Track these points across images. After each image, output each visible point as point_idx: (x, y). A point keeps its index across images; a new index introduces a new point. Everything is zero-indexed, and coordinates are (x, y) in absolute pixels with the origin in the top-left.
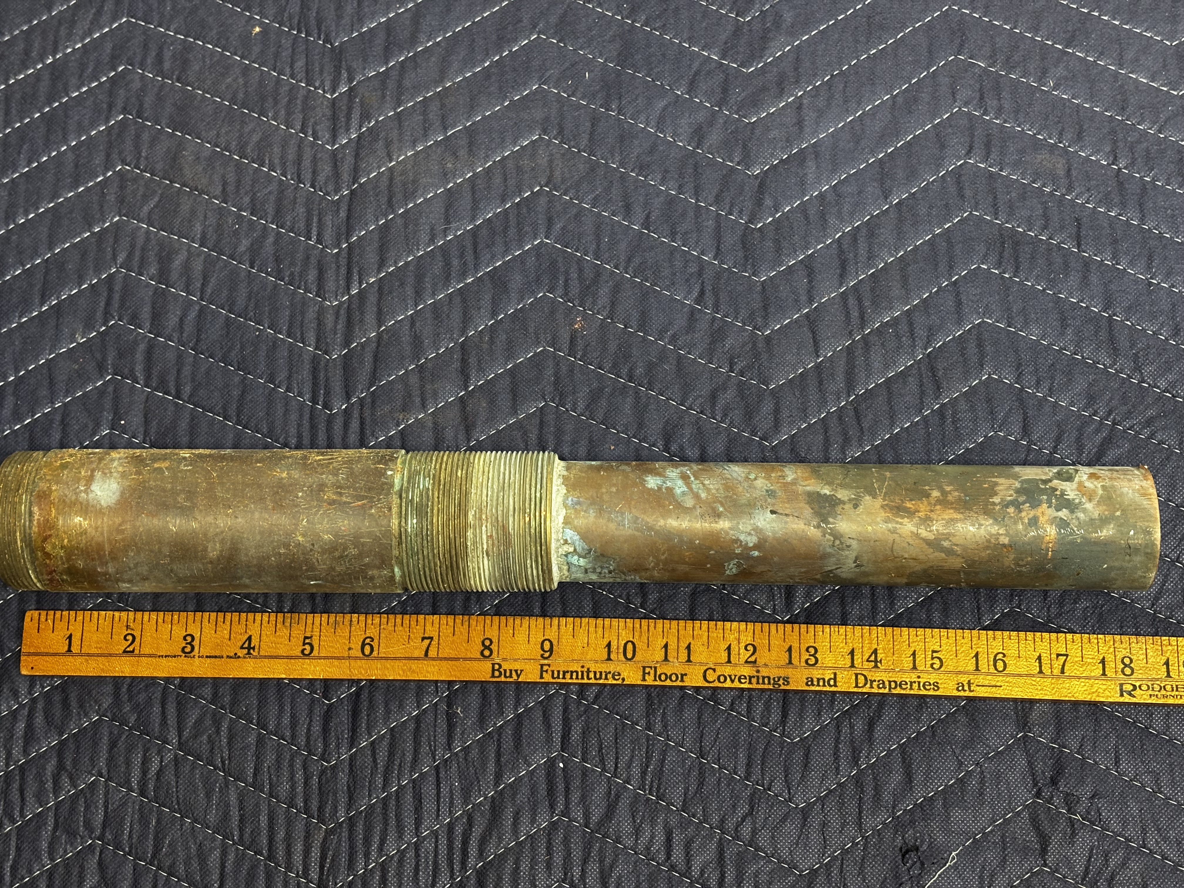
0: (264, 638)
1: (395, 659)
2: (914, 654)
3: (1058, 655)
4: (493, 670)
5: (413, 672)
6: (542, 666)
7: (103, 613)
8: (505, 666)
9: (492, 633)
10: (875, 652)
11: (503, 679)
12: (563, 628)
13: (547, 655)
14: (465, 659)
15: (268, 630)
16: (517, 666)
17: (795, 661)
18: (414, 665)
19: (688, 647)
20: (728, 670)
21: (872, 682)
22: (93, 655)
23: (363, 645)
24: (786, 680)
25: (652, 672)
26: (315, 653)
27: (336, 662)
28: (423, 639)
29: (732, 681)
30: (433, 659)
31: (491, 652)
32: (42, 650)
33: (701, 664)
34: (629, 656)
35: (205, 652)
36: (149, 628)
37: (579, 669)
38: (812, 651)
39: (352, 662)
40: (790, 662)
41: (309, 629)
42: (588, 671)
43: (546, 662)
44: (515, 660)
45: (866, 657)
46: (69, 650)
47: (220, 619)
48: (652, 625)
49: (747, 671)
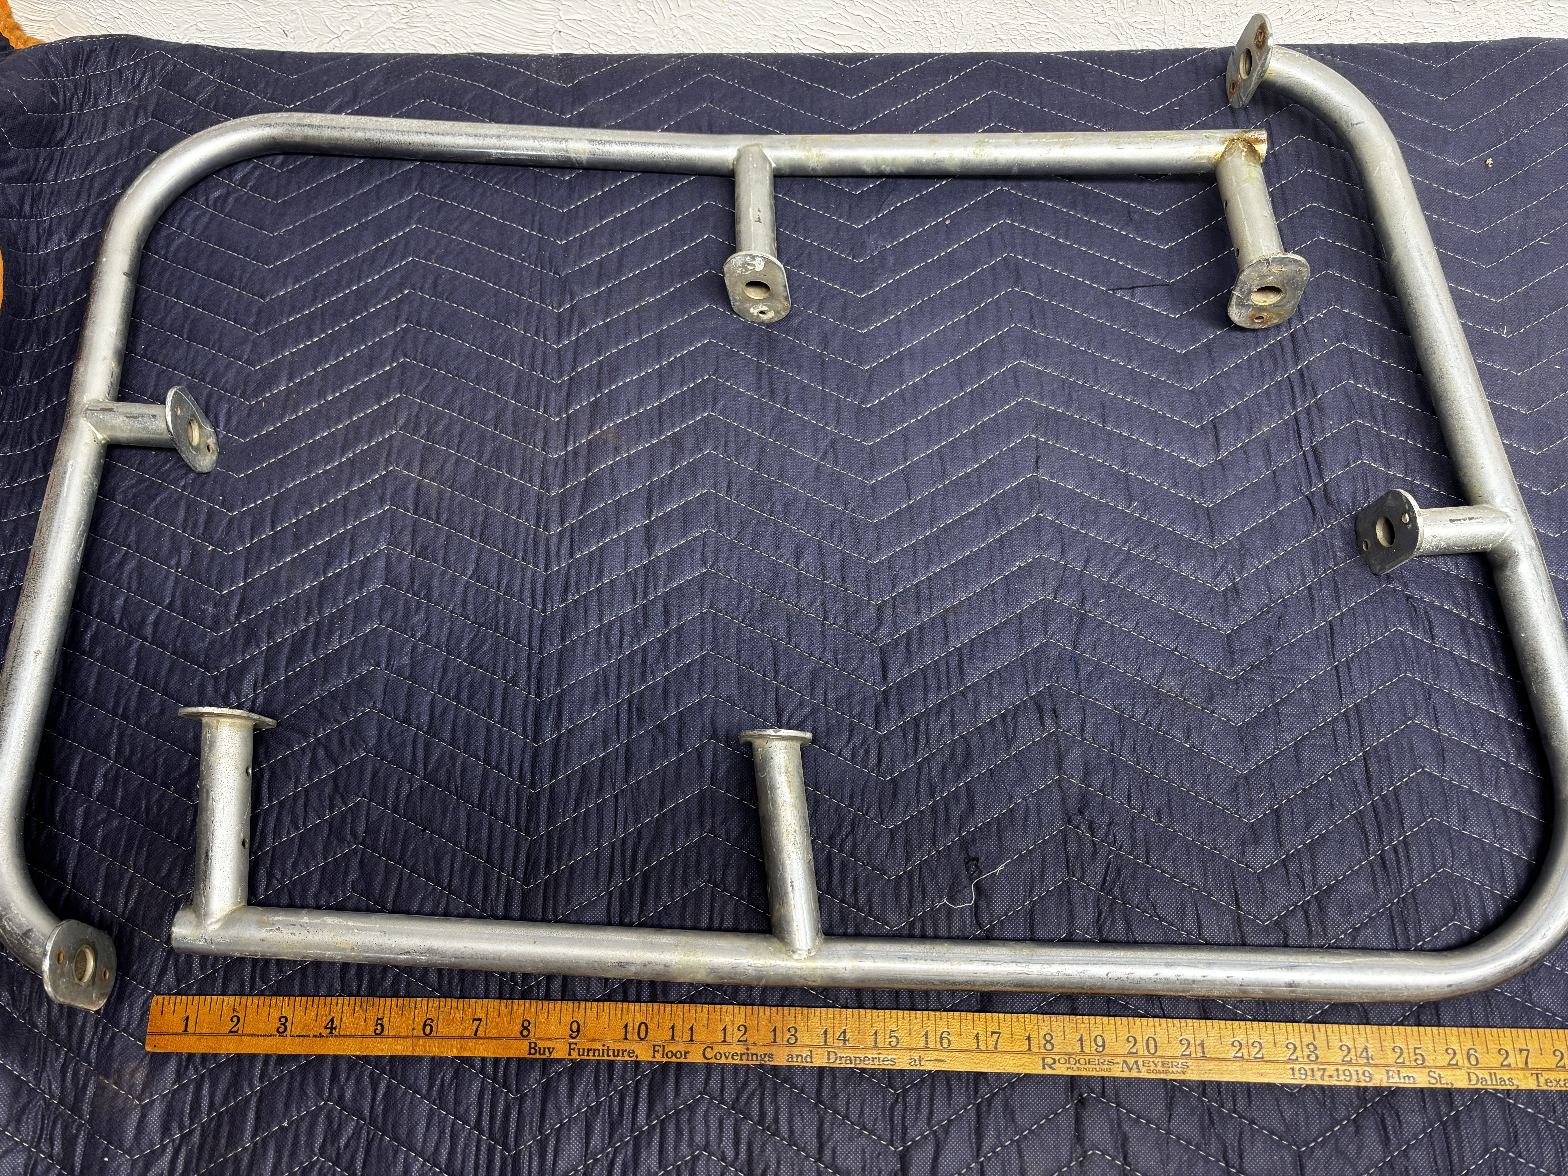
0: (344, 1019)
1: (450, 1038)
2: (876, 1033)
3: (993, 1033)
4: (530, 1048)
5: (465, 1049)
6: (570, 1044)
7: (215, 997)
8: (541, 1044)
9: (531, 1016)
10: (844, 1032)
11: (537, 1056)
12: (588, 1011)
13: (574, 1034)
14: (507, 1038)
15: (347, 1013)
16: (550, 1045)
17: (778, 1040)
18: (465, 1043)
19: (691, 1029)
20: (723, 1049)
21: (841, 1058)
22: (205, 1035)
23: (425, 1025)
24: (771, 1056)
25: (661, 1050)
26: (385, 1032)
27: (402, 1041)
28: (474, 1020)
29: (727, 1058)
30: (481, 1038)
31: (529, 1031)
32: (164, 1030)
33: (701, 1043)
34: (642, 1035)
35: (296, 1032)
36: (252, 1009)
37: (601, 1048)
38: (793, 1030)
39: (415, 1041)
40: (775, 1042)
41: (381, 1011)
42: (608, 1049)
43: (574, 1041)
44: (549, 1039)
45: (837, 1036)
46: (186, 1030)
47: (310, 1003)
48: (662, 1008)
49: (740, 1049)
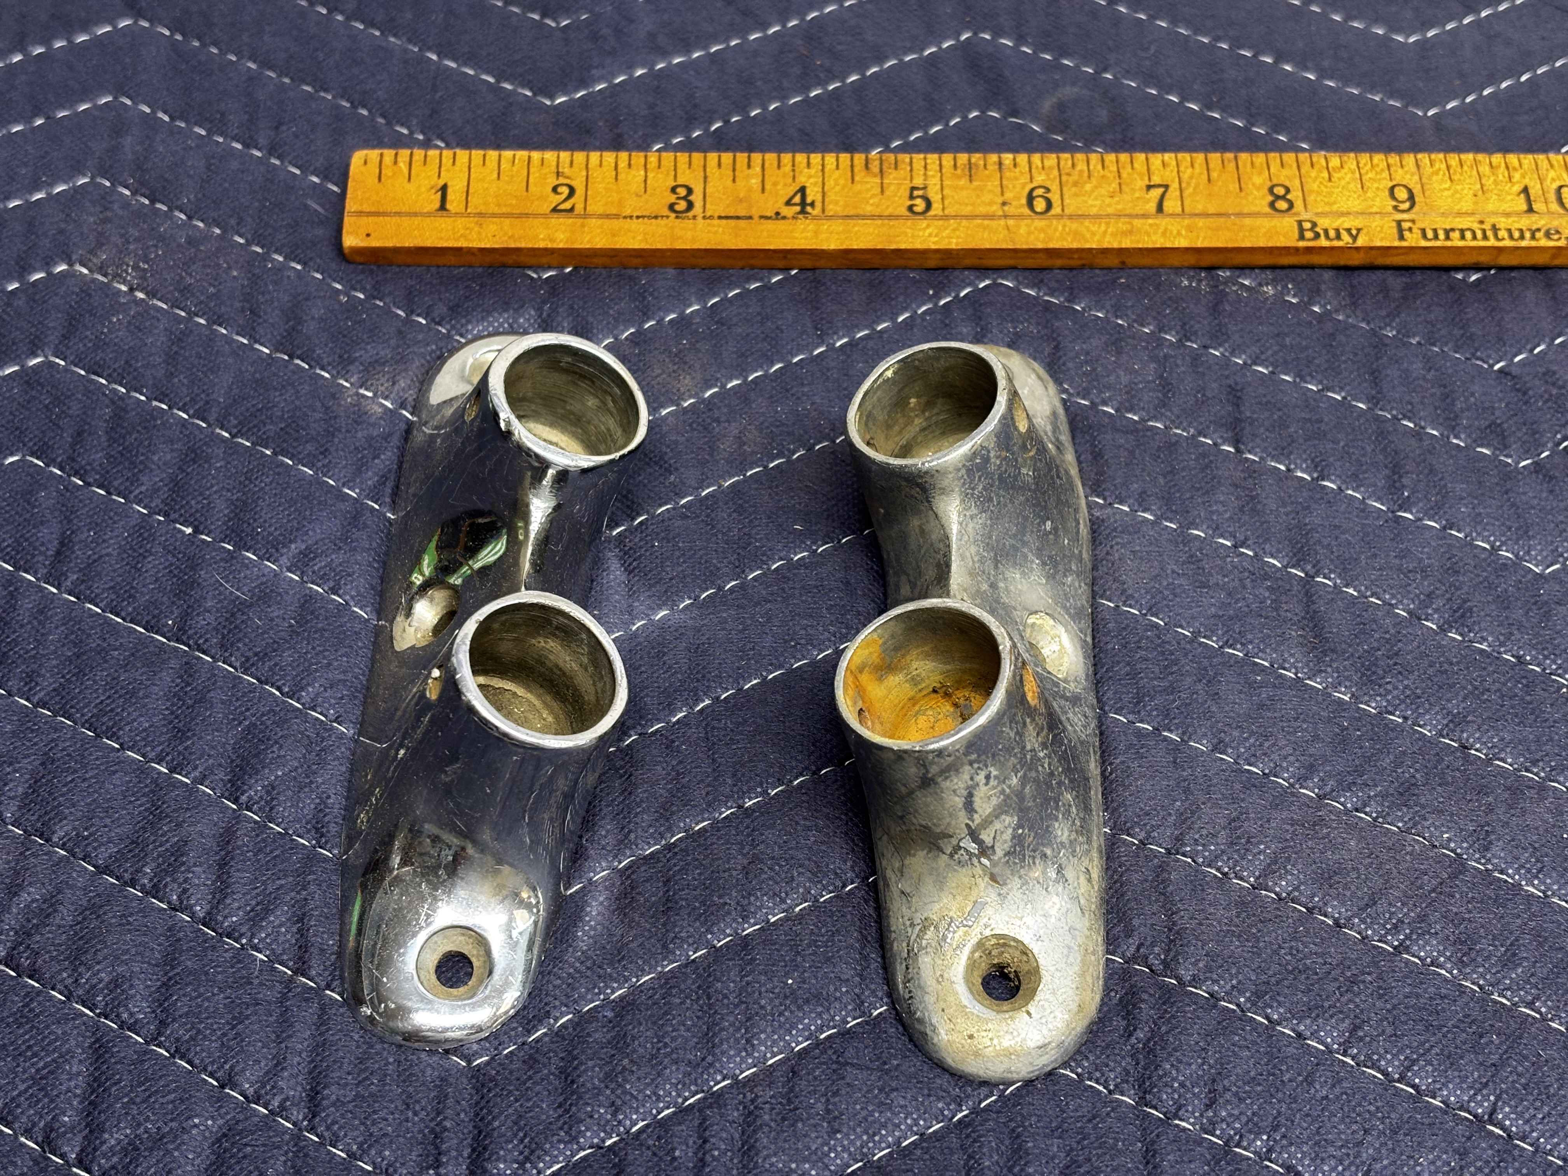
0: (830, 190)
4: (1301, 230)
7: (508, 154)
8: (1324, 223)
9: (1288, 178)
11: (1323, 242)
12: (1427, 170)
13: (1404, 206)
14: (1240, 215)
15: (837, 179)
16: (1350, 224)
18: (1137, 225)
22: (491, 215)
23: (1030, 199)
26: (936, 210)
27: (979, 225)
28: (1149, 187)
30: (1175, 216)
31: (1289, 202)
32: (389, 207)
35: (715, 210)
36: (602, 175)
39: (1011, 222)
41: (918, 175)
42: (1495, 229)
44: (1343, 214)
46: (443, 207)
47: (741, 161)
